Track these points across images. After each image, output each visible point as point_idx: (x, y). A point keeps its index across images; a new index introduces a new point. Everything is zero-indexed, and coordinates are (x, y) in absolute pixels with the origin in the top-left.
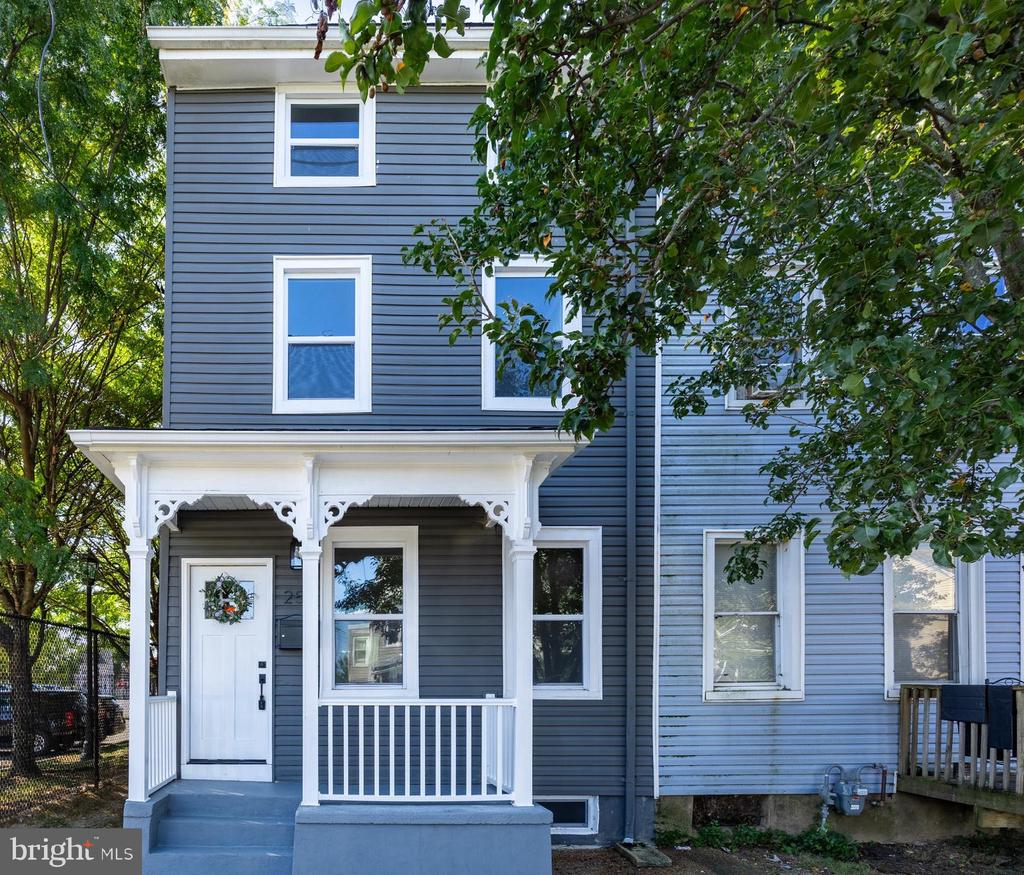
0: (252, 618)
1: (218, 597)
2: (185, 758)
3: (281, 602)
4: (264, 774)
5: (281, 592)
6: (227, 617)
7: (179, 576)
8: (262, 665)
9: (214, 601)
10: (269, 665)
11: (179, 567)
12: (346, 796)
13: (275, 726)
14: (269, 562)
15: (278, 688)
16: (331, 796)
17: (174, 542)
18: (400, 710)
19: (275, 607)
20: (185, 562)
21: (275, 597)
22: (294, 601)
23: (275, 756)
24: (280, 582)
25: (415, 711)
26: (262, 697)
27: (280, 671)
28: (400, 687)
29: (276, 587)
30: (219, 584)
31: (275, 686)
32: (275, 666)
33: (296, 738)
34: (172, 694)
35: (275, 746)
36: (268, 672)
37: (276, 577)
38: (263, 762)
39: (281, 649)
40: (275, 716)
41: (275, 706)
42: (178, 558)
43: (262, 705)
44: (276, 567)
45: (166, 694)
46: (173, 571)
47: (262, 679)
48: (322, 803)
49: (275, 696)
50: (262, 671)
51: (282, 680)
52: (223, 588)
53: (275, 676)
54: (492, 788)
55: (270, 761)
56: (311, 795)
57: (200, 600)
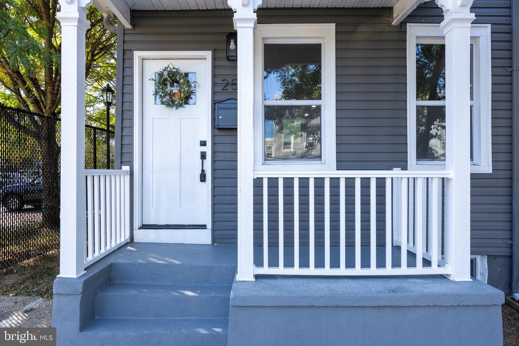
0: (195, 104)
1: (166, 85)
2: (137, 224)
3: (219, 89)
4: (204, 237)
5: (218, 80)
6: (173, 102)
7: (132, 67)
8: (203, 144)
9: (162, 89)
10: (209, 144)
11: (132, 59)
12: (281, 270)
13: (214, 196)
14: (208, 54)
15: (217, 163)
16: (266, 270)
17: (127, 38)
18: (319, 182)
19: (214, 93)
20: (137, 54)
21: (214, 84)
22: (229, 88)
23: (214, 222)
24: (218, 72)
25: (335, 182)
26: (203, 171)
27: (218, 148)
28: (319, 162)
29: (214, 76)
30: (166, 73)
31: (214, 161)
32: (214, 144)
33: (232, 206)
34: (126, 168)
35: (214, 213)
36: (208, 149)
37: (214, 67)
38: (204, 227)
39: (219, 129)
40: (214, 187)
41: (214, 178)
42: (131, 51)
43: (203, 178)
44: (214, 59)
45: (121, 168)
46: (127, 62)
47: (203, 156)
48: (257, 277)
49: (214, 170)
50: (203, 149)
51: (220, 156)
52: (169, 76)
53: (214, 153)
54: (427, 263)
55: (209, 226)
56: (246, 270)
57: (150, 87)
